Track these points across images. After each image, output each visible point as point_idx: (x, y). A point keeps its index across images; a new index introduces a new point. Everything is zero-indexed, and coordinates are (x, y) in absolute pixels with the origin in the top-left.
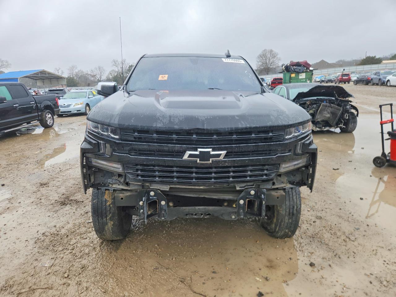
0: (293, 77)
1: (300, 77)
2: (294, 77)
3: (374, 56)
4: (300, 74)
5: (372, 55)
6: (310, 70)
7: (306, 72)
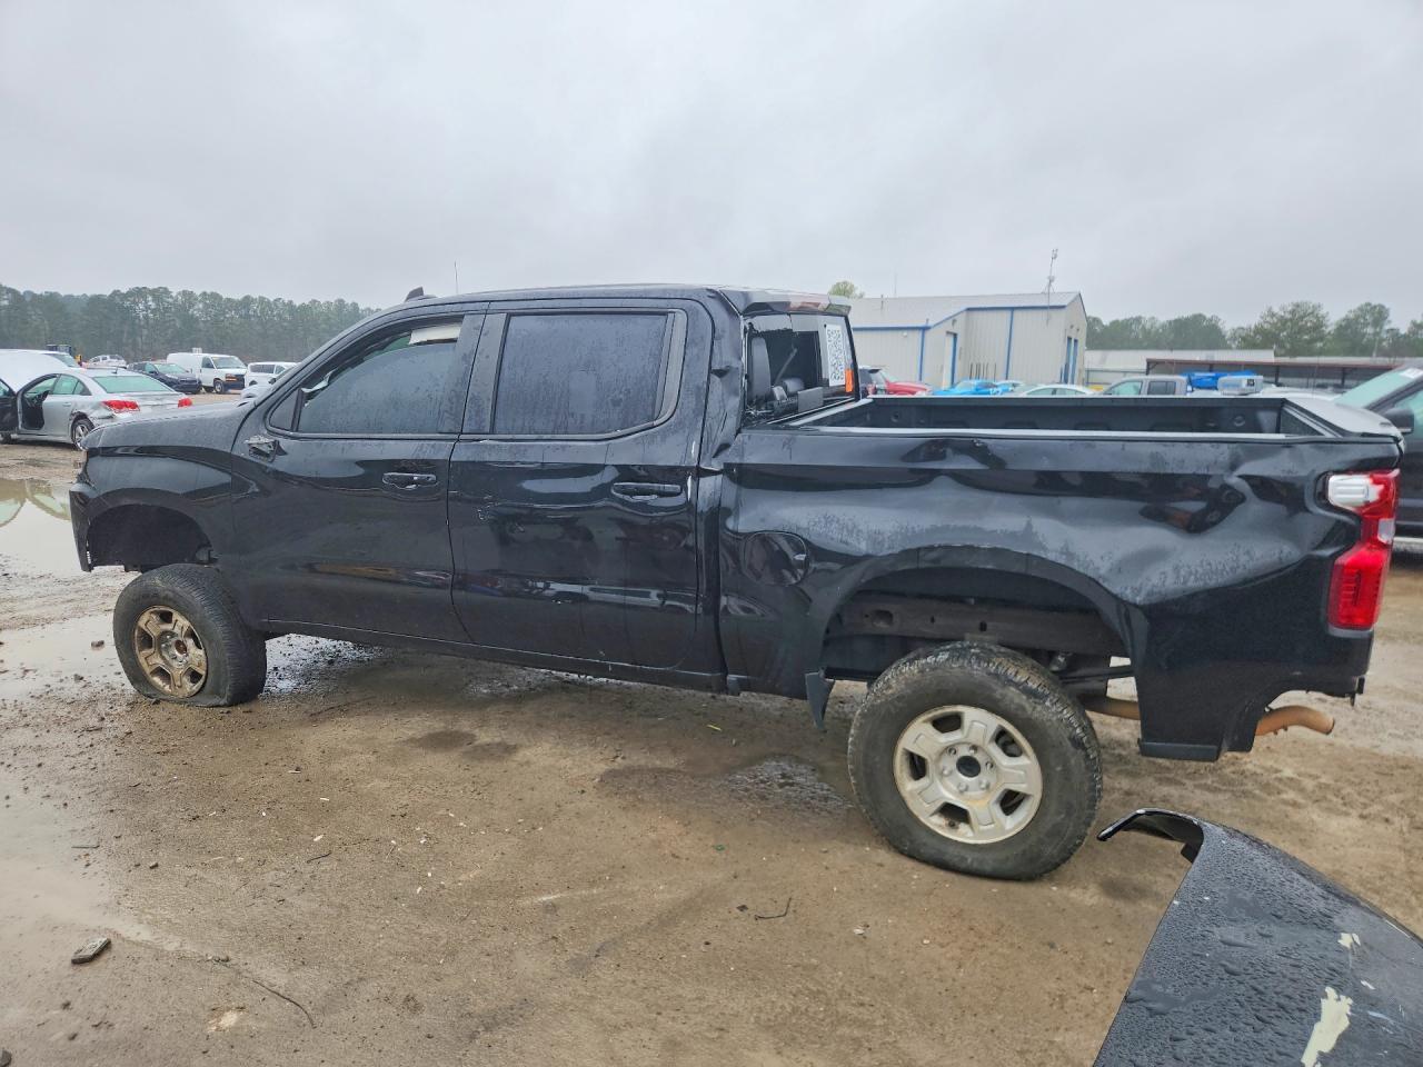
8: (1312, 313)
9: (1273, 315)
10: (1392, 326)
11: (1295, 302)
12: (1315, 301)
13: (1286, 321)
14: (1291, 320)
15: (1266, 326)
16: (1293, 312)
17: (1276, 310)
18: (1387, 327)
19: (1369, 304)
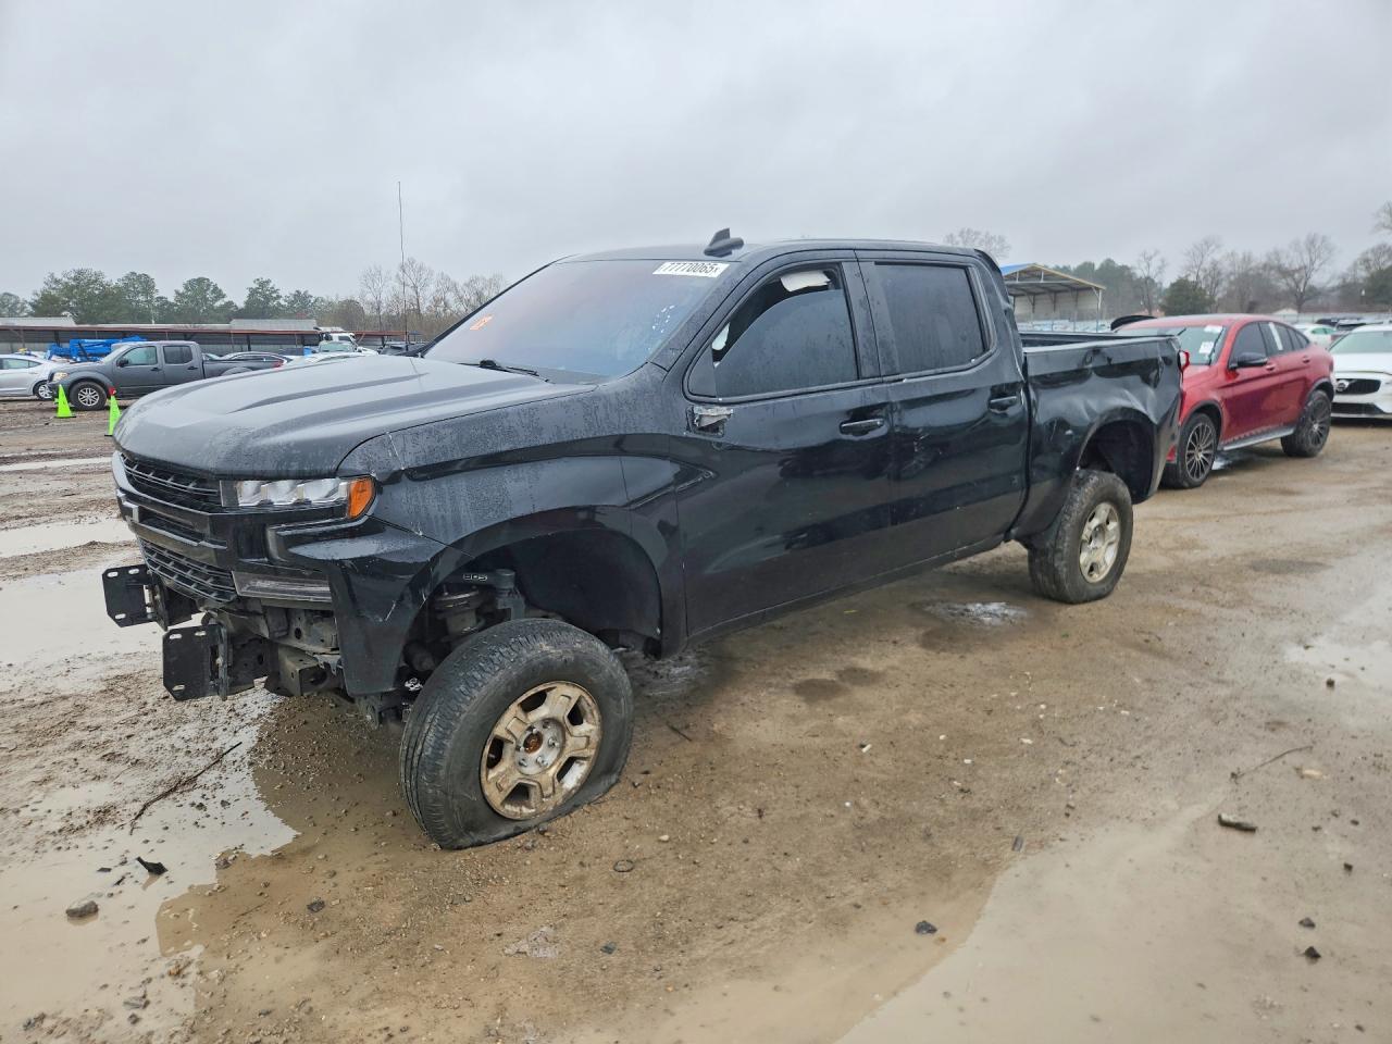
8: (96, 281)
9: (57, 282)
10: (160, 295)
11: (76, 268)
12: (95, 269)
13: (73, 287)
14: (77, 287)
15: (53, 292)
16: (75, 279)
17: (58, 276)
18: (156, 296)
19: (133, 273)
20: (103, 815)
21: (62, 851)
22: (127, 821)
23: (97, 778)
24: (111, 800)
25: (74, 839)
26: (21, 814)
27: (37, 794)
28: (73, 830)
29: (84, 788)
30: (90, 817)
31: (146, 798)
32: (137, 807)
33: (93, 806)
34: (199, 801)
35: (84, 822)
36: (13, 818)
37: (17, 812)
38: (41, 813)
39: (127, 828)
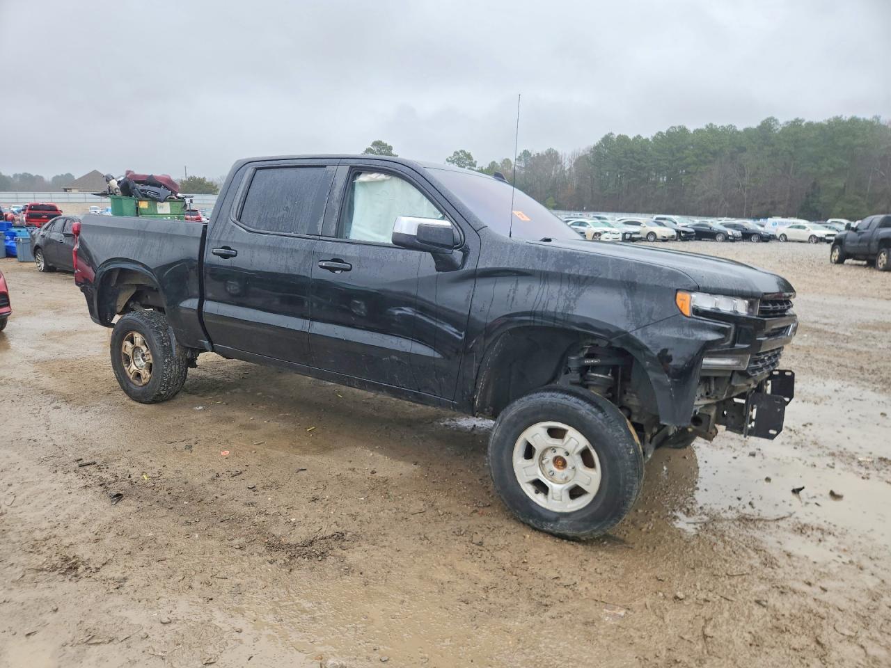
0: (144, 209)
1: (160, 211)
2: (147, 209)
3: (202, 177)
4: (159, 204)
5: (199, 175)
6: (179, 198)
7: (171, 200)
20: (801, 530)
21: (833, 524)
22: (792, 519)
23: (789, 555)
24: (792, 536)
25: (825, 526)
26: (849, 559)
27: (834, 567)
28: (822, 531)
29: (802, 553)
30: (809, 533)
31: (773, 525)
32: (781, 523)
33: (803, 538)
34: (748, 507)
35: (814, 532)
36: (855, 560)
37: (851, 562)
38: (836, 553)
39: (795, 516)
